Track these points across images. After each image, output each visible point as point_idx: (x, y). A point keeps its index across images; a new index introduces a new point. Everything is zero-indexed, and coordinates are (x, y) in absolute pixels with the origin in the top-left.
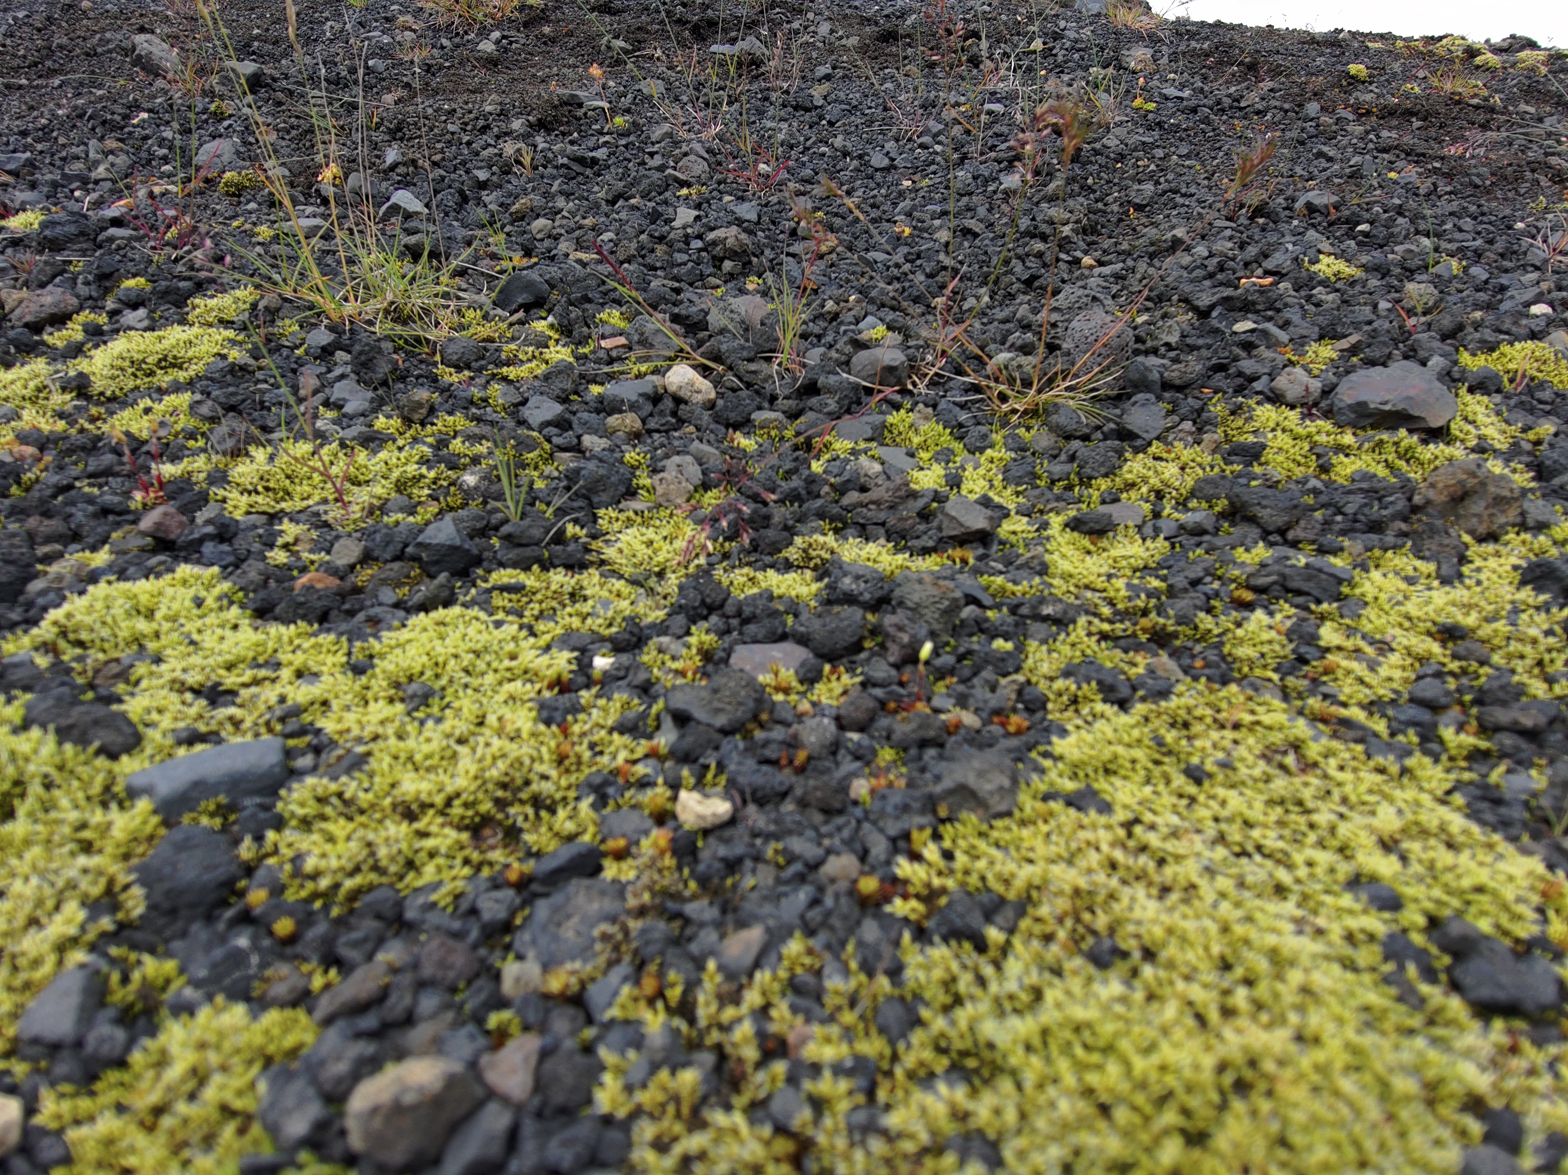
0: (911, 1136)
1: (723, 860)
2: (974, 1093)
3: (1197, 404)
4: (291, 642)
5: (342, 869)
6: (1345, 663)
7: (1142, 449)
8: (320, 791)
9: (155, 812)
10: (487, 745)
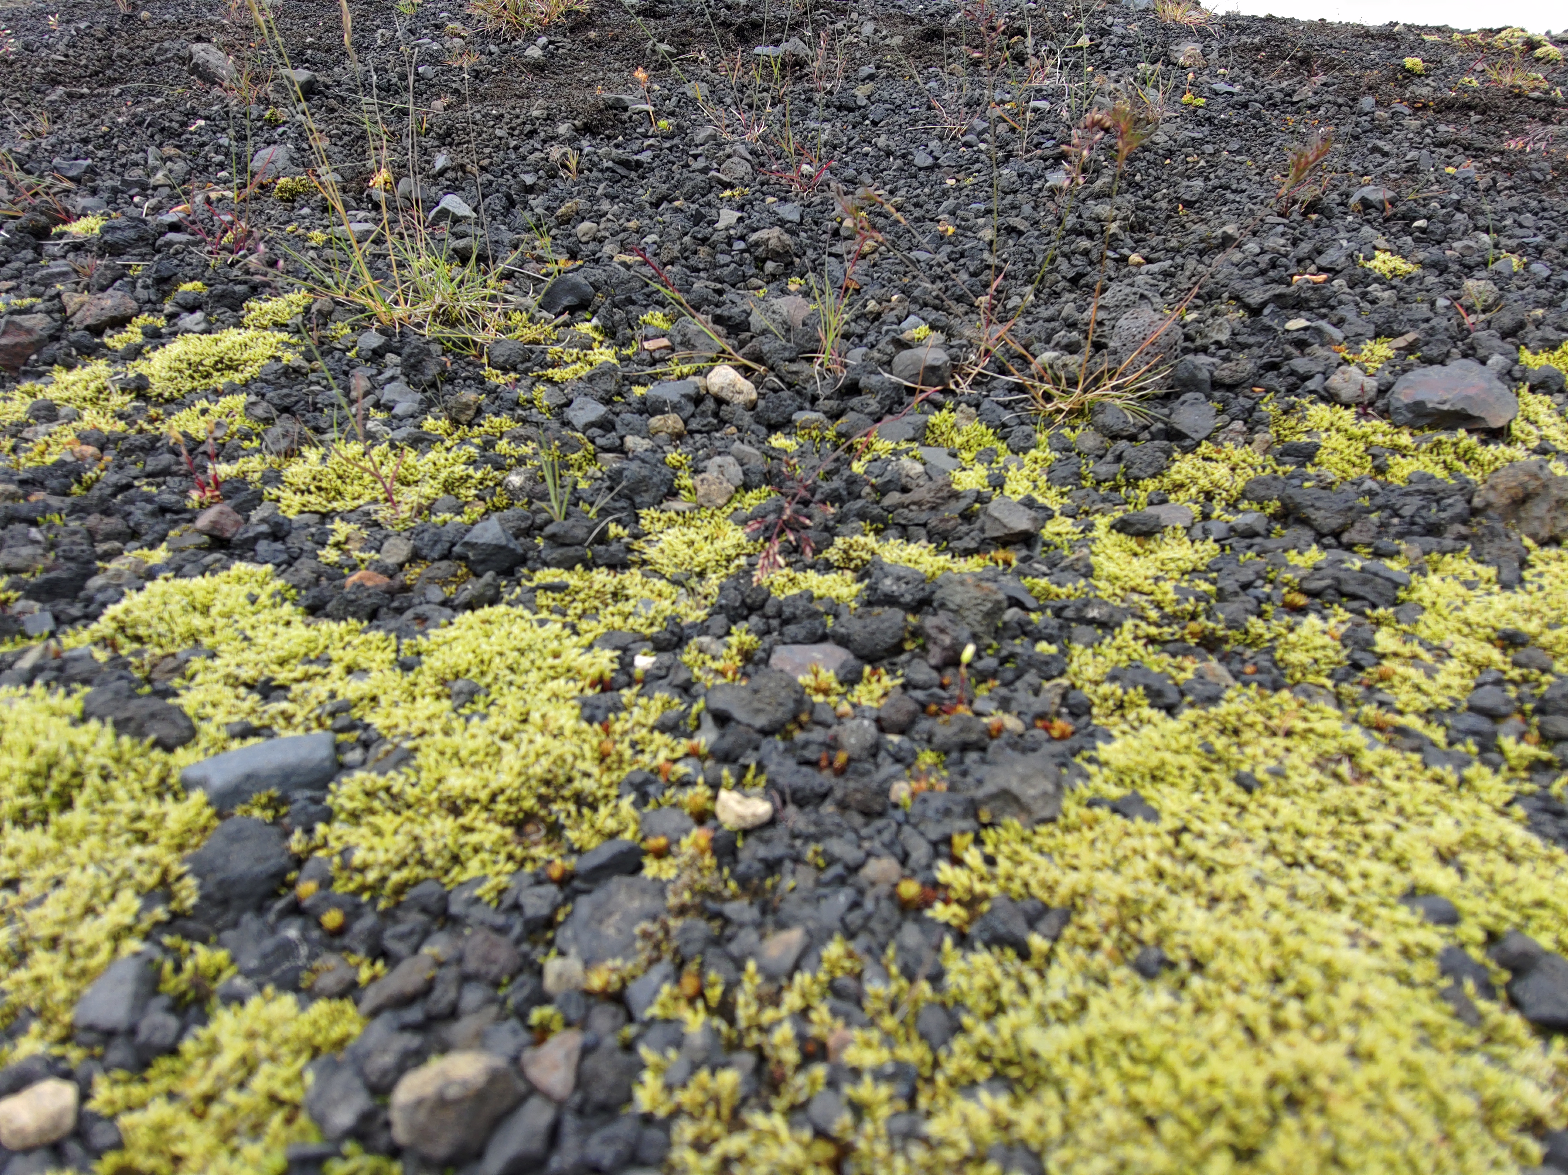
0: (953, 1145)
1: (763, 861)
2: (1017, 1103)
3: (1249, 404)
4: (342, 639)
5: (389, 862)
6: (1401, 670)
7: (1191, 450)
8: (368, 786)
9: (209, 804)
10: (531, 742)
